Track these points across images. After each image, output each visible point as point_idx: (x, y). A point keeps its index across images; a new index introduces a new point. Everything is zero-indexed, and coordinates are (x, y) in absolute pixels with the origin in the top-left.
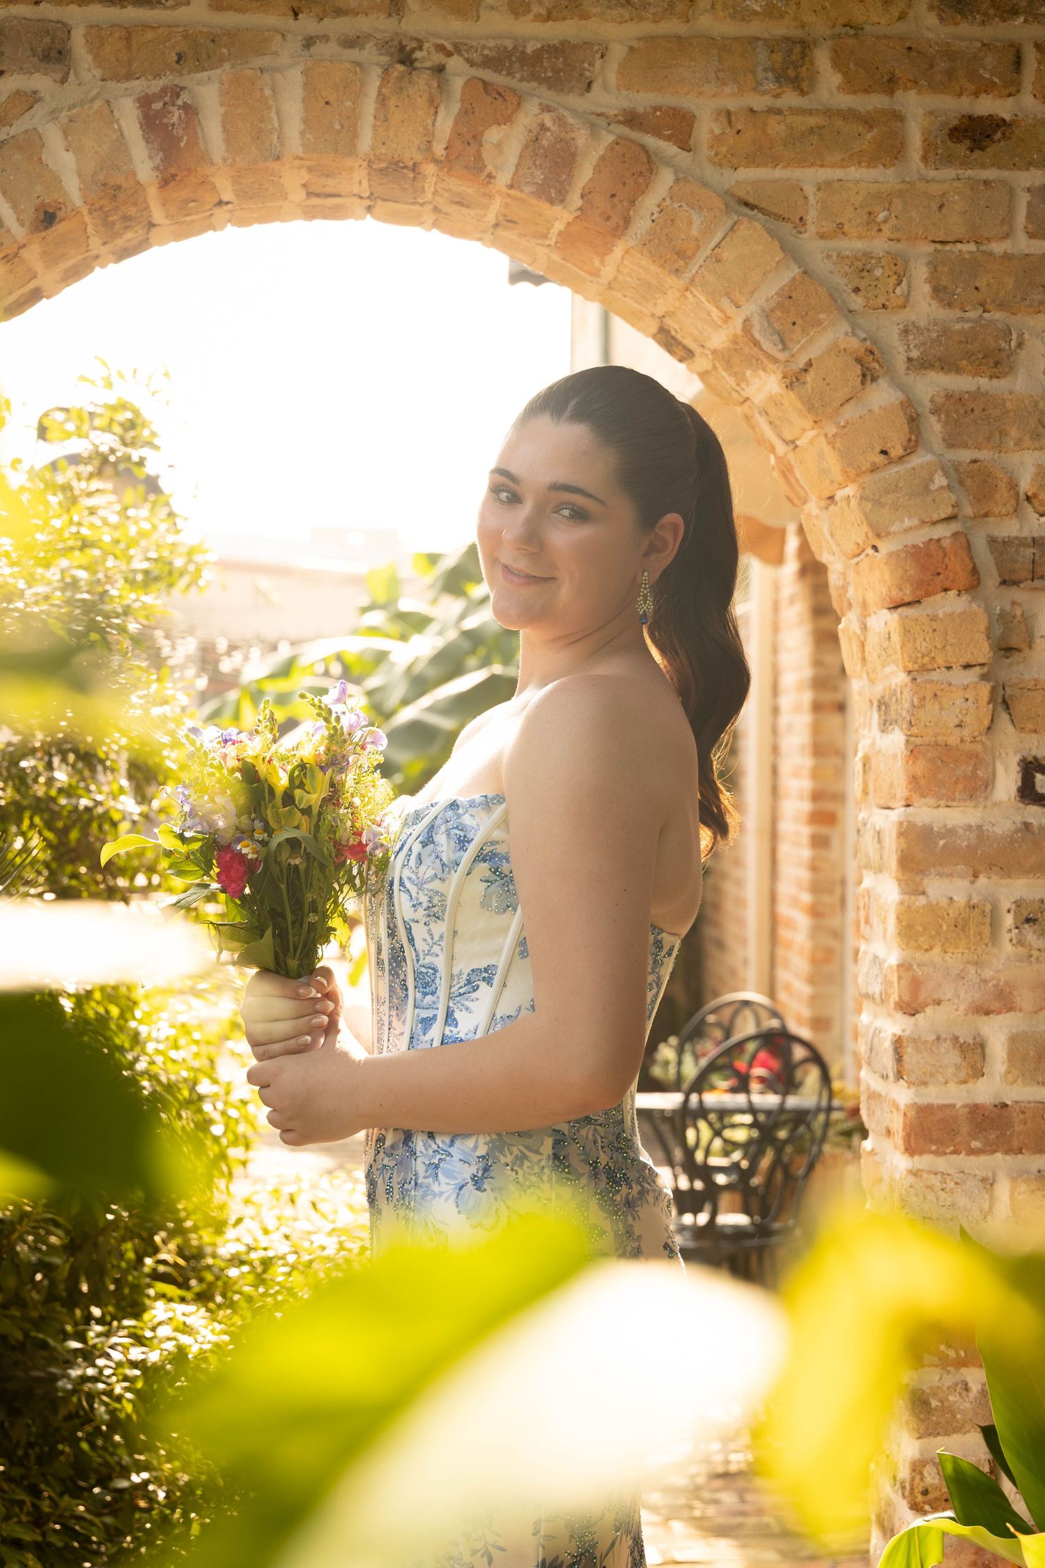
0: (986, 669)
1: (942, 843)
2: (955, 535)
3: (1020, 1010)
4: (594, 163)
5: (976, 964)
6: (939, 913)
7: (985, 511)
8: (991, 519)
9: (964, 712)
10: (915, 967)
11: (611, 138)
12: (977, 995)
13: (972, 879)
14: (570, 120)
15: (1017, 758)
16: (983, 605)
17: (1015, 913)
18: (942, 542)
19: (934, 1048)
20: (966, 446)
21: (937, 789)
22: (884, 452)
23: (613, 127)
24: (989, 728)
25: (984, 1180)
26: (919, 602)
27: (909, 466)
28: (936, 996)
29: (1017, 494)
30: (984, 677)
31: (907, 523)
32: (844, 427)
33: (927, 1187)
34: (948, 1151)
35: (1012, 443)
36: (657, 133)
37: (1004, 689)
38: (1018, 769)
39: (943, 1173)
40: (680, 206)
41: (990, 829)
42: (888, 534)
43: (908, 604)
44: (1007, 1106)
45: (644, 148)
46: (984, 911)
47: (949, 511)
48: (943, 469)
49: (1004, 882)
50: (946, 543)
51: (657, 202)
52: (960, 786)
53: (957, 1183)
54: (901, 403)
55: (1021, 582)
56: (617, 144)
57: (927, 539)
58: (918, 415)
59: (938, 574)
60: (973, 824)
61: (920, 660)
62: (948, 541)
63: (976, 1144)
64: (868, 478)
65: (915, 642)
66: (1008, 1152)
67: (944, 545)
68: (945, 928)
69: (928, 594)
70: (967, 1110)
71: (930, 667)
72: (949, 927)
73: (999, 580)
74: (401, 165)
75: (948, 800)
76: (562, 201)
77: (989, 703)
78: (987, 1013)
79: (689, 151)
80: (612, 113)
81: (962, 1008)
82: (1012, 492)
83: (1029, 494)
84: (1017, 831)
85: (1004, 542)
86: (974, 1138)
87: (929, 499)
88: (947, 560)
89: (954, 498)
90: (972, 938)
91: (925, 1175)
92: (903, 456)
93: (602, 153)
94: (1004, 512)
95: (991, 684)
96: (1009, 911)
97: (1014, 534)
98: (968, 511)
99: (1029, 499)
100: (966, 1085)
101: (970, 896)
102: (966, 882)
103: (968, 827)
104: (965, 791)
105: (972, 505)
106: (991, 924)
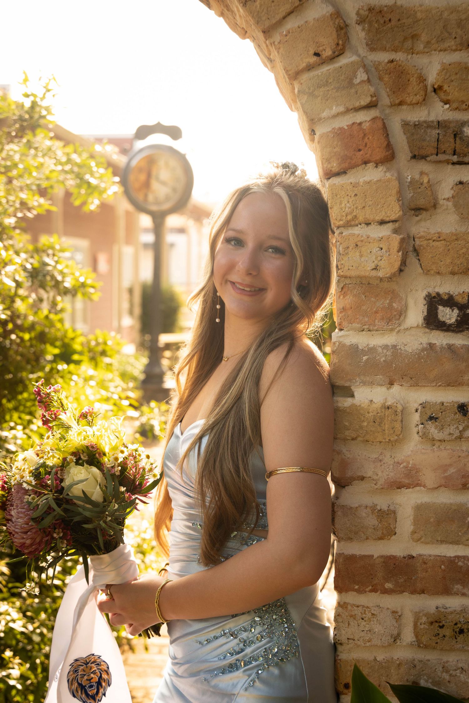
0: (397, 225)
1: (365, 358)
2: (374, 119)
3: (424, 486)
5: (390, 450)
6: (362, 412)
7: (399, 100)
8: (404, 107)
9: (379, 258)
10: (344, 451)
12: (392, 474)
13: (389, 386)
15: (424, 293)
16: (396, 175)
17: (421, 412)
18: (363, 125)
20: (384, 49)
21: (361, 318)
22: (317, 54)
24: (401, 270)
25: (394, 612)
26: (345, 173)
27: (337, 65)
28: (360, 474)
29: (426, 87)
30: (396, 231)
31: (335, 110)
32: (286, 36)
33: (351, 616)
34: (367, 590)
35: (422, 46)
37: (414, 240)
38: (425, 302)
39: (363, 606)
41: (403, 348)
42: (322, 119)
43: (338, 174)
44: (413, 557)
46: (396, 411)
47: (368, 100)
48: (364, 66)
49: (413, 388)
50: (366, 126)
52: (379, 315)
53: (373, 614)
54: (331, 15)
55: (427, 156)
57: (351, 123)
58: (347, 26)
59: (360, 150)
60: (389, 344)
61: (344, 218)
62: (368, 124)
63: (388, 585)
64: (305, 77)
65: (341, 204)
66: (413, 592)
67: (365, 128)
68: (366, 423)
69: (353, 166)
70: (382, 560)
71: (353, 223)
72: (369, 423)
73: (410, 155)
75: (369, 326)
77: (398, 252)
78: (399, 488)
81: (380, 483)
82: (421, 85)
83: (436, 87)
84: (423, 350)
85: (415, 125)
86: (387, 580)
87: (353, 90)
88: (366, 139)
89: (372, 89)
90: (387, 431)
91: (349, 607)
92: (332, 58)
94: (414, 101)
95: (401, 236)
96: (417, 411)
97: (422, 119)
98: (385, 100)
99: (435, 90)
100: (382, 541)
101: (386, 399)
102: (384, 389)
103: (386, 347)
104: (383, 319)
105: (388, 96)
106: (402, 421)
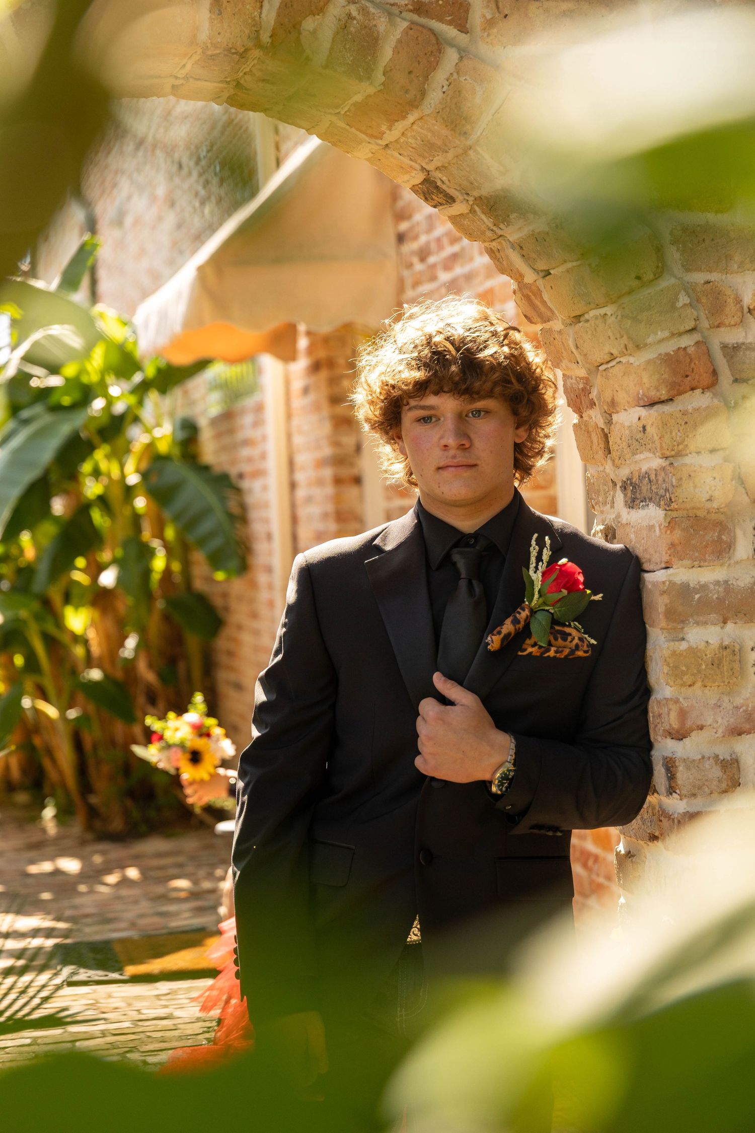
0: (727, 452)
1: (697, 596)
2: (697, 343)
4: (393, 46)
5: (729, 694)
6: (699, 654)
7: (718, 322)
8: (722, 329)
9: (713, 488)
10: (681, 700)
11: (405, 24)
12: (732, 720)
13: (722, 624)
14: (372, 10)
15: (753, 523)
16: (721, 400)
18: (688, 349)
19: (700, 766)
20: (699, 270)
21: (691, 553)
22: (638, 278)
23: (404, 14)
26: (671, 400)
27: (657, 288)
28: (699, 723)
29: (742, 307)
30: (726, 459)
31: (661, 335)
35: (736, 266)
36: (441, 20)
37: (739, 468)
38: (754, 532)
40: (466, 79)
41: (735, 583)
42: (646, 345)
43: (664, 402)
45: (432, 31)
46: (734, 651)
47: (690, 324)
48: (684, 290)
49: (747, 625)
50: (691, 350)
51: (446, 77)
52: (709, 549)
54: (649, 236)
55: (749, 380)
56: (411, 29)
57: (675, 348)
59: (687, 376)
60: (721, 580)
61: (676, 448)
62: (693, 349)
64: (627, 300)
65: (671, 432)
67: (690, 352)
68: (704, 667)
69: (680, 393)
71: (683, 453)
72: (707, 665)
73: (732, 379)
74: (233, 51)
75: (700, 562)
76: (369, 78)
77: (732, 480)
78: (740, 734)
79: (467, 32)
80: (403, 3)
81: (720, 731)
82: (738, 306)
83: (751, 307)
85: (734, 347)
87: (677, 314)
88: (693, 364)
89: (695, 313)
90: (726, 673)
92: (653, 280)
93: (398, 37)
94: (732, 323)
95: (733, 464)
96: (752, 649)
97: (741, 341)
98: (705, 324)
99: (750, 311)
100: (726, 794)
101: (722, 639)
102: (718, 628)
103: (717, 583)
104: (713, 553)
105: (707, 318)
106: (740, 661)
